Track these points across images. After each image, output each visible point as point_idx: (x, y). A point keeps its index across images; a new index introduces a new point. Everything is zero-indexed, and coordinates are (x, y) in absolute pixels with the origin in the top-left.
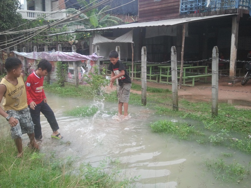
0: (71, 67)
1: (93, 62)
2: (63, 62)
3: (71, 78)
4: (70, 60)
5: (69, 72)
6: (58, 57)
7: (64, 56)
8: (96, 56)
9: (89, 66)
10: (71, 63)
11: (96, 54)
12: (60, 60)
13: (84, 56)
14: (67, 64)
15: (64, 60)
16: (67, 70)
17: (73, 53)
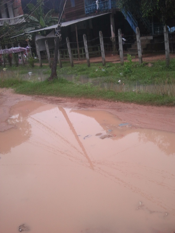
0: (20, 56)
1: (28, 50)
2: (16, 53)
3: (20, 61)
4: (18, 52)
5: (19, 58)
6: (13, 51)
7: (15, 50)
8: (29, 48)
9: (27, 53)
10: (19, 53)
11: (28, 46)
12: (14, 52)
13: (23, 48)
14: (17, 54)
15: (16, 52)
16: (18, 57)
17: (19, 47)
